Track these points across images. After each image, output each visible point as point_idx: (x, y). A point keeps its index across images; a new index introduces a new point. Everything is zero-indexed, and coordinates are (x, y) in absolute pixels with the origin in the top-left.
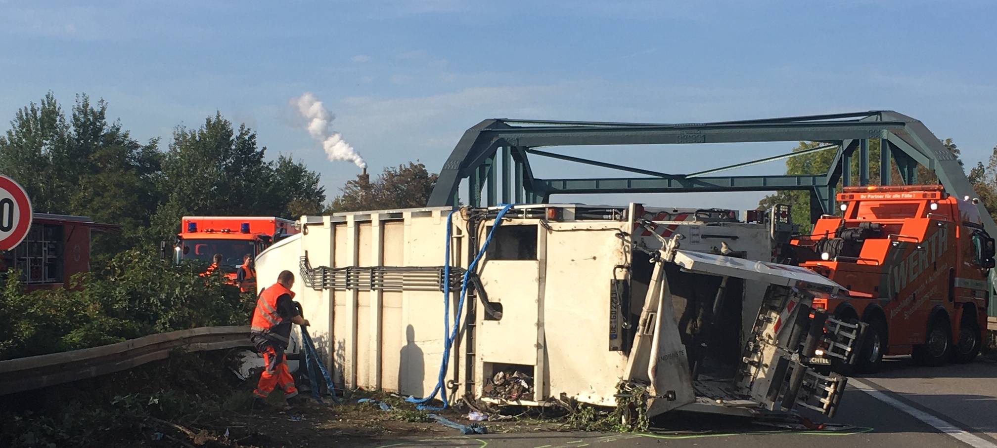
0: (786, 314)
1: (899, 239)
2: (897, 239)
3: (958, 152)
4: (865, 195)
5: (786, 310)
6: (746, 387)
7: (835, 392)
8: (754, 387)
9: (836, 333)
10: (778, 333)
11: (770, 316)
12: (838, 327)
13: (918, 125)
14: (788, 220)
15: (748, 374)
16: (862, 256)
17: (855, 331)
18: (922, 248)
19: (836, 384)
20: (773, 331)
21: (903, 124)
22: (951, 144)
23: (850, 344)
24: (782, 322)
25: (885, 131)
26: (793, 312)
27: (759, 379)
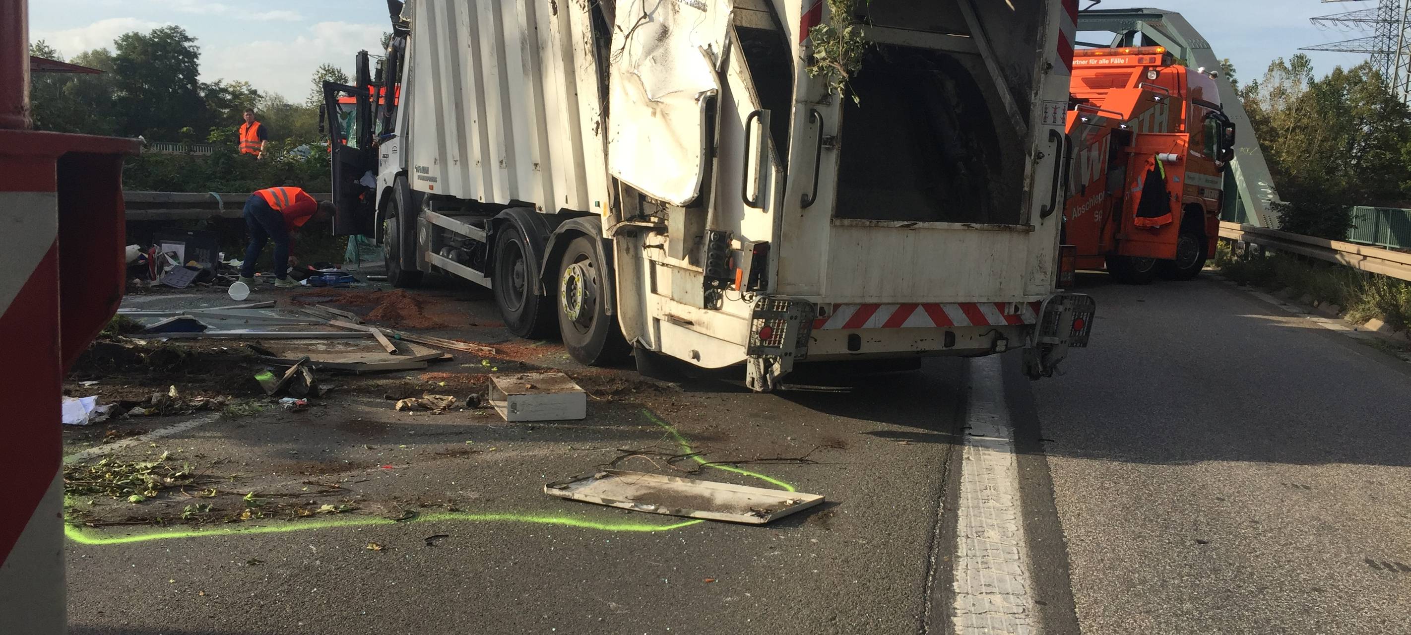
3: (1234, 71)
13: (1176, 18)
18: (1128, 127)
21: (1161, 16)
22: (1228, 64)
25: (1140, 22)
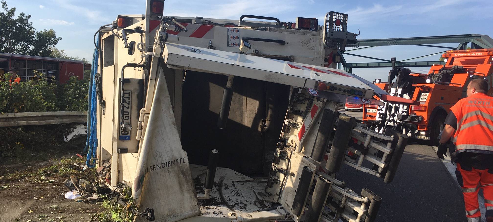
0: (310, 120)
1: (474, 74)
2: (473, 74)
4: (456, 54)
5: (309, 116)
6: (276, 193)
7: (365, 213)
8: (283, 195)
9: (366, 144)
10: (302, 140)
11: (296, 121)
12: (368, 138)
13: (487, 37)
14: (343, 28)
15: (277, 181)
16: (451, 82)
17: (389, 144)
18: (487, 79)
19: (367, 205)
20: (298, 138)
21: (480, 37)
23: (384, 159)
24: (306, 129)
25: (472, 39)
26: (317, 118)
27: (288, 188)
